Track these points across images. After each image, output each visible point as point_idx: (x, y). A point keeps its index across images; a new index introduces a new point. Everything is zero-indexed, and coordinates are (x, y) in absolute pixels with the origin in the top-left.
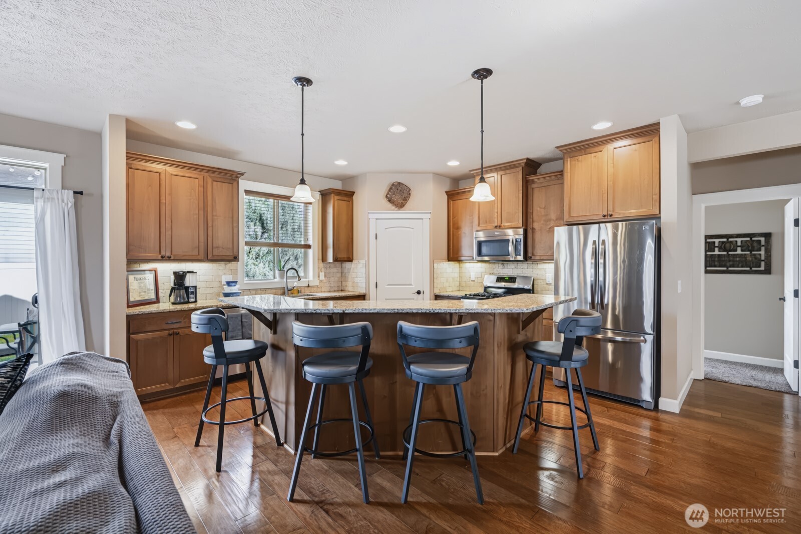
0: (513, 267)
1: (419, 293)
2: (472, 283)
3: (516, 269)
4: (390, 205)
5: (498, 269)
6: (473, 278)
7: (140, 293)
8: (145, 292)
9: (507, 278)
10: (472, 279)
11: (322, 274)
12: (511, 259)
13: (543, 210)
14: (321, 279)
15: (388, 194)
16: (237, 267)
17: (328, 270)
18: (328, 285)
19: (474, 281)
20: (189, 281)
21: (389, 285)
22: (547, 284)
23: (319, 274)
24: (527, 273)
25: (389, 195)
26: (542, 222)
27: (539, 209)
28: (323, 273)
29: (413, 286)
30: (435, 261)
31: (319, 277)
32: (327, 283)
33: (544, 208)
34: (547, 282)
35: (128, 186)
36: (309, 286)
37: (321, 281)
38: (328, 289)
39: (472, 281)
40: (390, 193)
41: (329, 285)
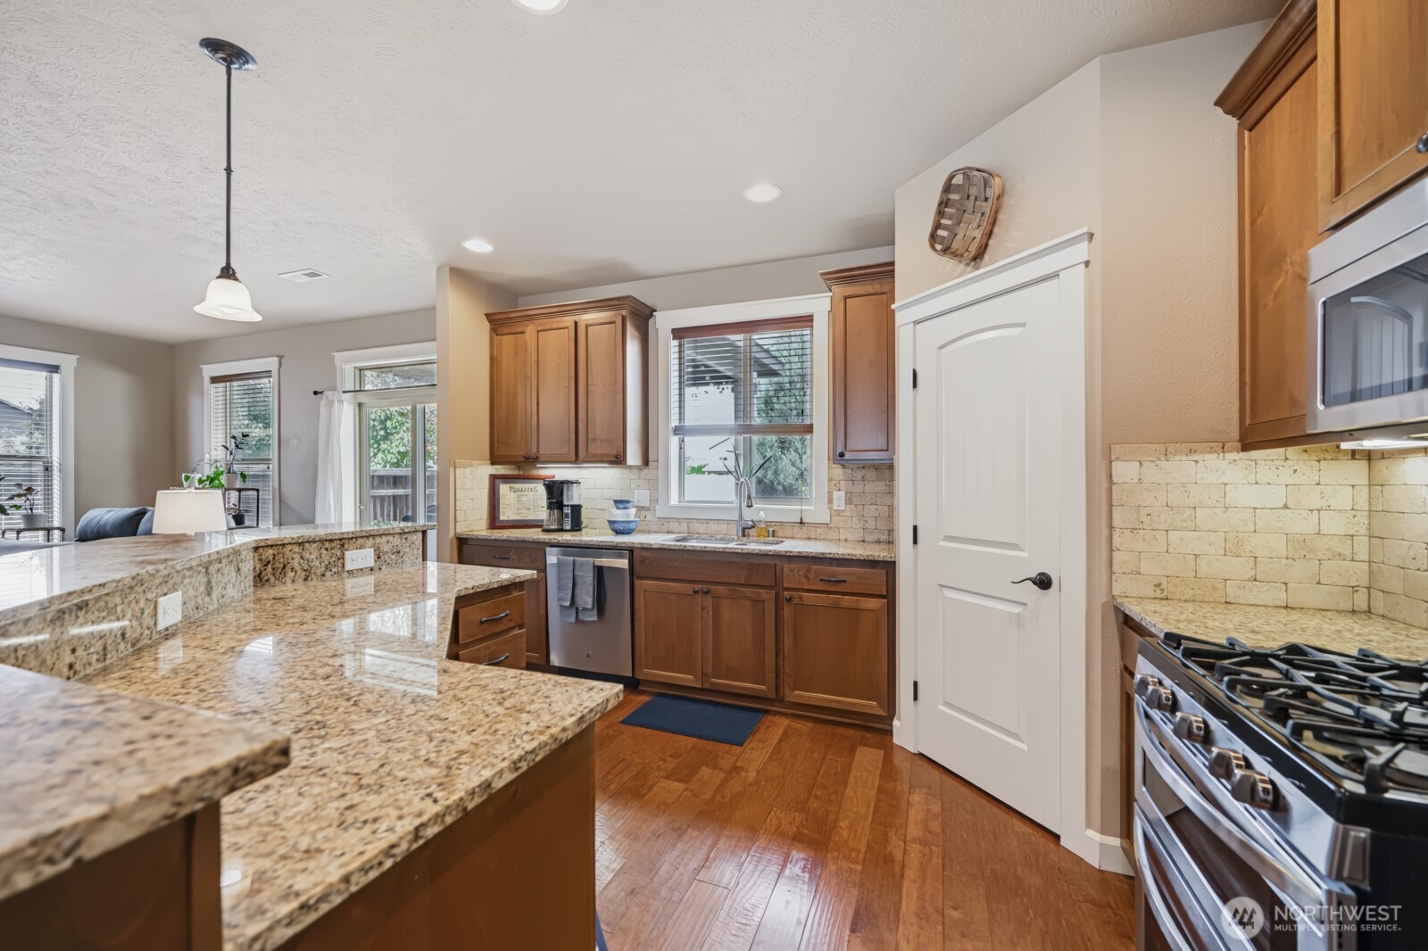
1: (1043, 582)
4: (947, 263)
7: (518, 509)
8: (529, 509)
11: (839, 497)
14: (835, 507)
15: (937, 226)
16: (657, 476)
17: (859, 487)
18: (856, 523)
20: (573, 497)
21: (948, 538)
23: (830, 493)
25: (945, 228)
28: (842, 494)
29: (1024, 554)
30: (1117, 449)
31: (830, 501)
32: (855, 520)
35: (492, 360)
36: (801, 523)
37: (839, 513)
38: (858, 535)
40: (944, 221)
41: (858, 526)
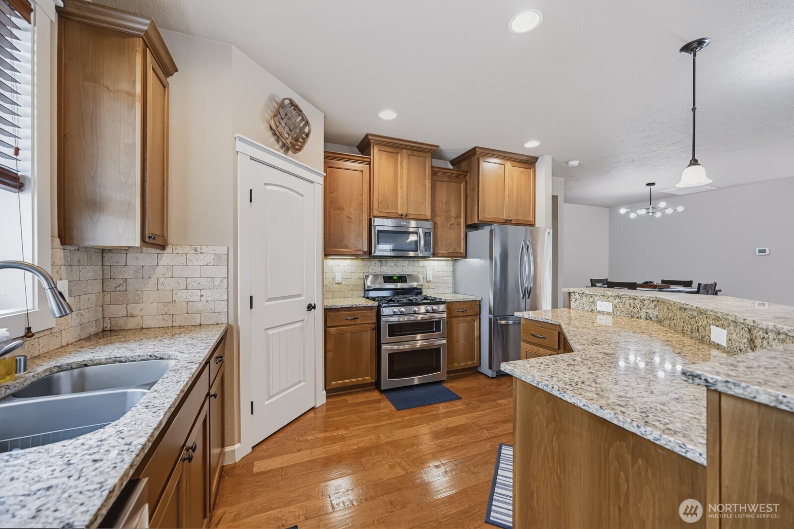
0: (393, 264)
2: (337, 286)
3: (395, 267)
5: (374, 267)
6: (339, 279)
9: (396, 278)
10: (337, 282)
12: (420, 255)
13: (445, 205)
19: (340, 284)
22: (427, 282)
24: (407, 271)
26: (443, 218)
27: (440, 203)
33: (446, 203)
34: (428, 280)
39: (336, 283)
